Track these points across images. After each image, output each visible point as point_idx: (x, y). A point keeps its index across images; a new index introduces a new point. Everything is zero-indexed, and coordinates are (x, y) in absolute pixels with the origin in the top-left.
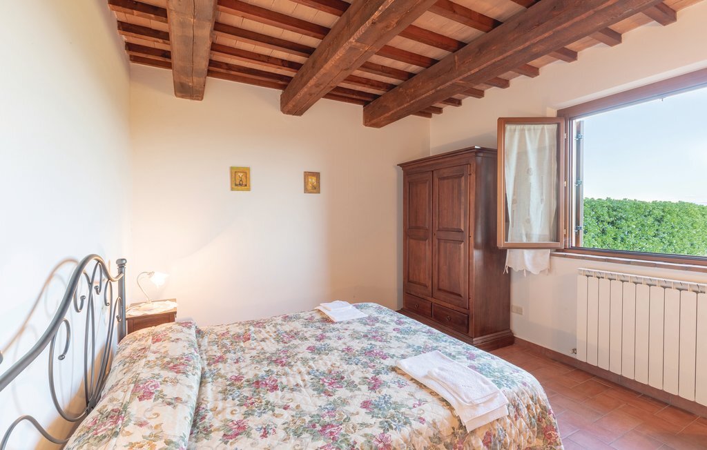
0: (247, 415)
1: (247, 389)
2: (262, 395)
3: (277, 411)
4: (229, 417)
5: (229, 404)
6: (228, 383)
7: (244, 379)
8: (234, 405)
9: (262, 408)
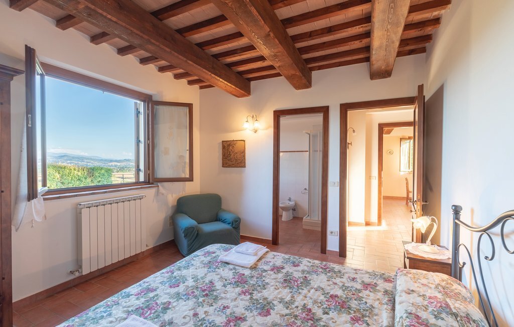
0: (360, 291)
1: (353, 306)
2: (345, 296)
3: (341, 284)
4: (372, 294)
5: (370, 302)
6: (367, 319)
7: (351, 316)
8: (366, 298)
9: (349, 289)
